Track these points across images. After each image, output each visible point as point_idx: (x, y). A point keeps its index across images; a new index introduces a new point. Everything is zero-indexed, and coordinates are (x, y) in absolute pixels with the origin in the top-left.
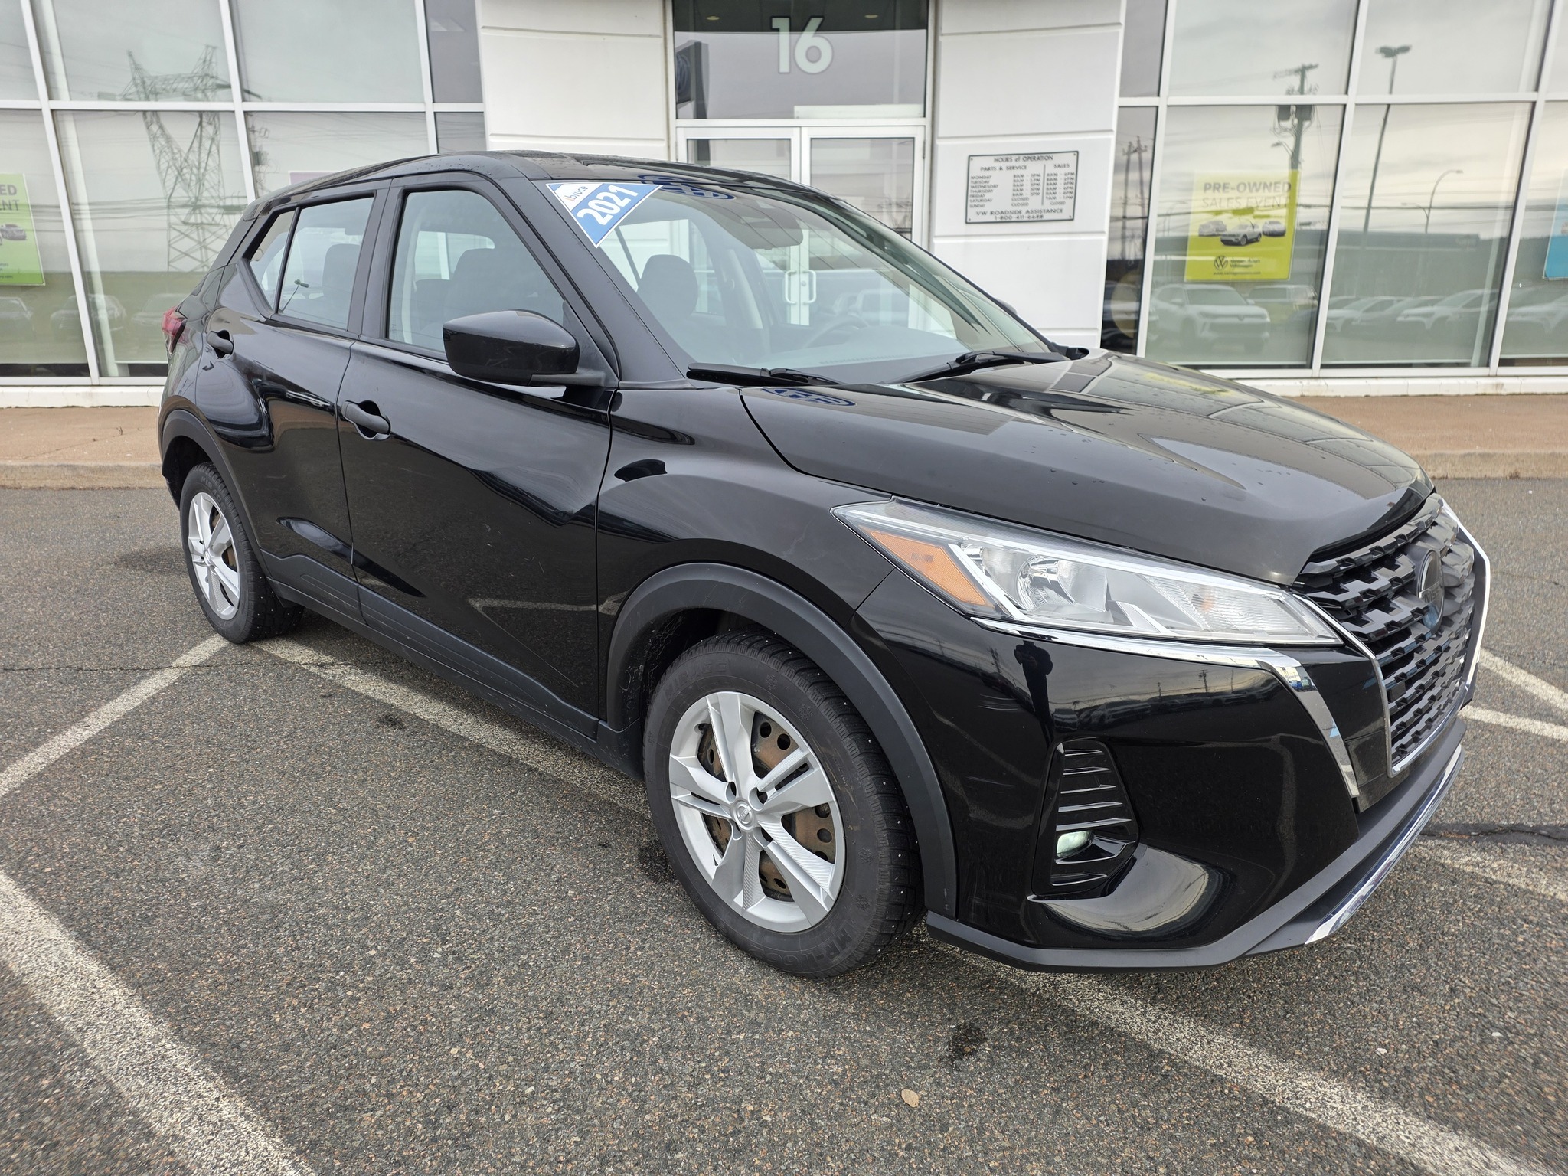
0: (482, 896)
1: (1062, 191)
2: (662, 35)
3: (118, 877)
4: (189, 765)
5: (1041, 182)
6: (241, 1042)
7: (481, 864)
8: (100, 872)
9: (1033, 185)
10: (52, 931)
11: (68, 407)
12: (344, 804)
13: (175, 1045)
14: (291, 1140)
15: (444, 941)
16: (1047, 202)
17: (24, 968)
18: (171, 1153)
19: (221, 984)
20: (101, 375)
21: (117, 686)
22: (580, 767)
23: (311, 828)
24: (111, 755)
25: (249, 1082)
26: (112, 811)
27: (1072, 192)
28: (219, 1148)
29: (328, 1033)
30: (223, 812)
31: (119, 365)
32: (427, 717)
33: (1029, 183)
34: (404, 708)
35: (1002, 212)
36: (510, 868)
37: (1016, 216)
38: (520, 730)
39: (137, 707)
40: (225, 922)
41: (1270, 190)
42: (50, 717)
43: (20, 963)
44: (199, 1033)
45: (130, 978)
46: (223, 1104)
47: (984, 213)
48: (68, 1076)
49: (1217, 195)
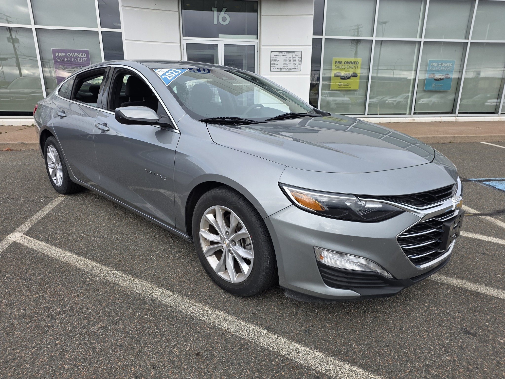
1: (298, 62)
2: (178, 11)
5: (292, 60)
10: (69, 254)
13: (117, 271)
14: (157, 284)
16: (293, 66)
17: (67, 260)
18: (129, 289)
19: (121, 260)
25: (140, 276)
27: (300, 63)
28: (140, 287)
33: (288, 60)
35: (281, 68)
37: (284, 69)
41: (353, 64)
42: (30, 209)
43: (64, 259)
44: (122, 269)
45: (96, 261)
46: (136, 280)
47: (276, 68)
48: (93, 278)
49: (339, 65)
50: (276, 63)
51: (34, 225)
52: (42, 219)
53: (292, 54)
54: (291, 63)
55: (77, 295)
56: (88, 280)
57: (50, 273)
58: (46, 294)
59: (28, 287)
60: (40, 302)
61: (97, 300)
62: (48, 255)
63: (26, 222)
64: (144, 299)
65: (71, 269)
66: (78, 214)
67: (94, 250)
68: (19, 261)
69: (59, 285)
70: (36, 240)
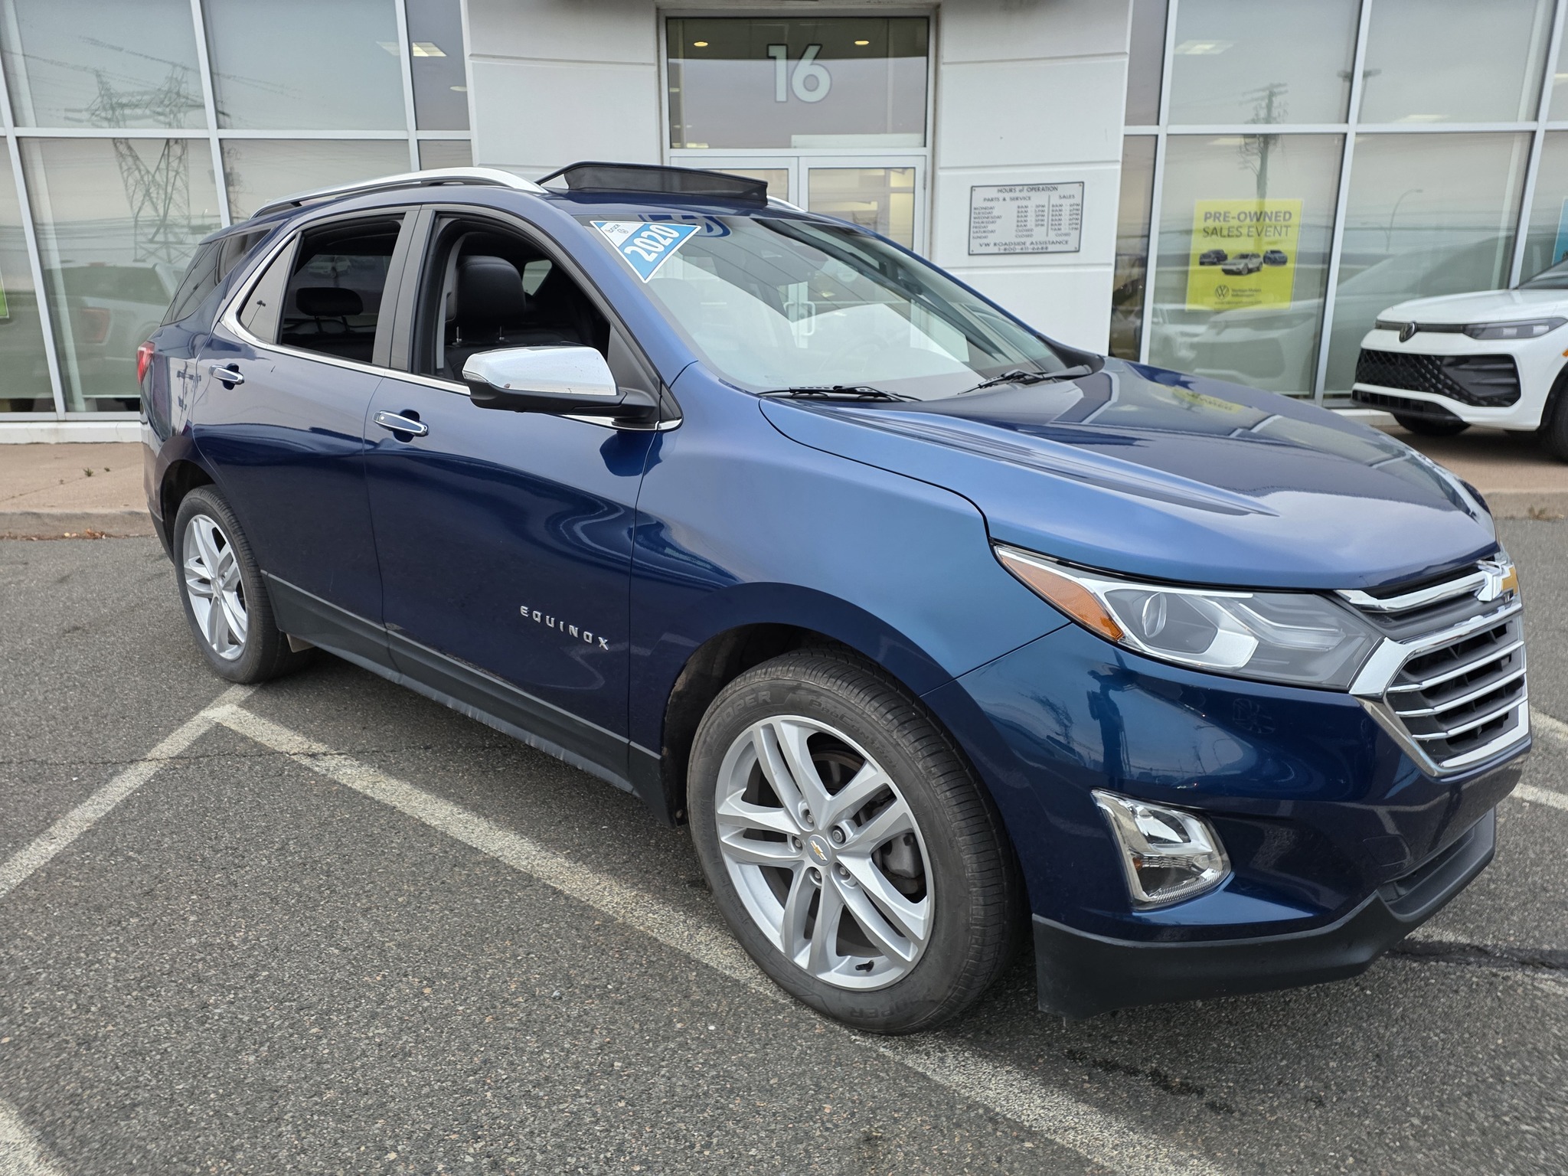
0: (514, 1070)
1: (1068, 222)
2: (656, 63)
3: (89, 1049)
4: (168, 889)
5: (1046, 214)
7: (510, 1025)
8: (67, 1042)
9: (1037, 216)
10: (13, 1133)
11: (32, 443)
12: (347, 942)
15: (477, 1139)
16: (1052, 234)
20: (67, 410)
21: (86, 785)
22: (611, 890)
23: (312, 977)
24: (80, 877)
26: (82, 955)
27: (1078, 224)
30: (210, 954)
31: (86, 399)
32: (434, 823)
33: (1034, 214)
34: (408, 811)
35: (1006, 244)
36: (544, 1030)
37: (1020, 247)
38: (539, 838)
39: (108, 813)
40: (217, 1112)
41: (1270, 219)
47: (988, 245)
49: (1217, 224)
50: (990, 227)
53: (1047, 193)
54: (1045, 223)
67: (130, 1110)
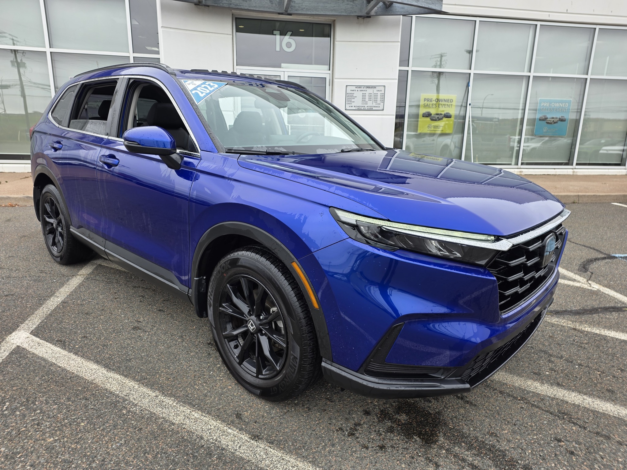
1: (380, 100)
2: (231, 34)
5: (372, 96)
6: (188, 395)
9: (369, 97)
10: (95, 366)
13: (164, 398)
14: (224, 421)
16: (374, 103)
17: (92, 378)
18: (184, 428)
19: (169, 379)
21: (60, 282)
25: (198, 406)
27: (383, 100)
28: (200, 425)
29: (217, 390)
35: (358, 106)
37: (363, 108)
39: (74, 290)
41: (446, 102)
42: (39, 294)
43: (88, 377)
44: (171, 393)
45: (134, 379)
46: (193, 413)
47: (352, 106)
48: (131, 409)
49: (429, 103)
50: (353, 100)
51: (45, 319)
52: (55, 309)
53: (373, 89)
54: (372, 100)
55: (110, 440)
56: (124, 412)
57: (69, 399)
58: (66, 437)
59: (38, 425)
60: (55, 451)
61: (140, 448)
62: (65, 369)
63: (33, 314)
64: (209, 448)
65: (99, 393)
66: (105, 302)
67: (130, 360)
68: (25, 378)
69: (83, 421)
70: (47, 343)
